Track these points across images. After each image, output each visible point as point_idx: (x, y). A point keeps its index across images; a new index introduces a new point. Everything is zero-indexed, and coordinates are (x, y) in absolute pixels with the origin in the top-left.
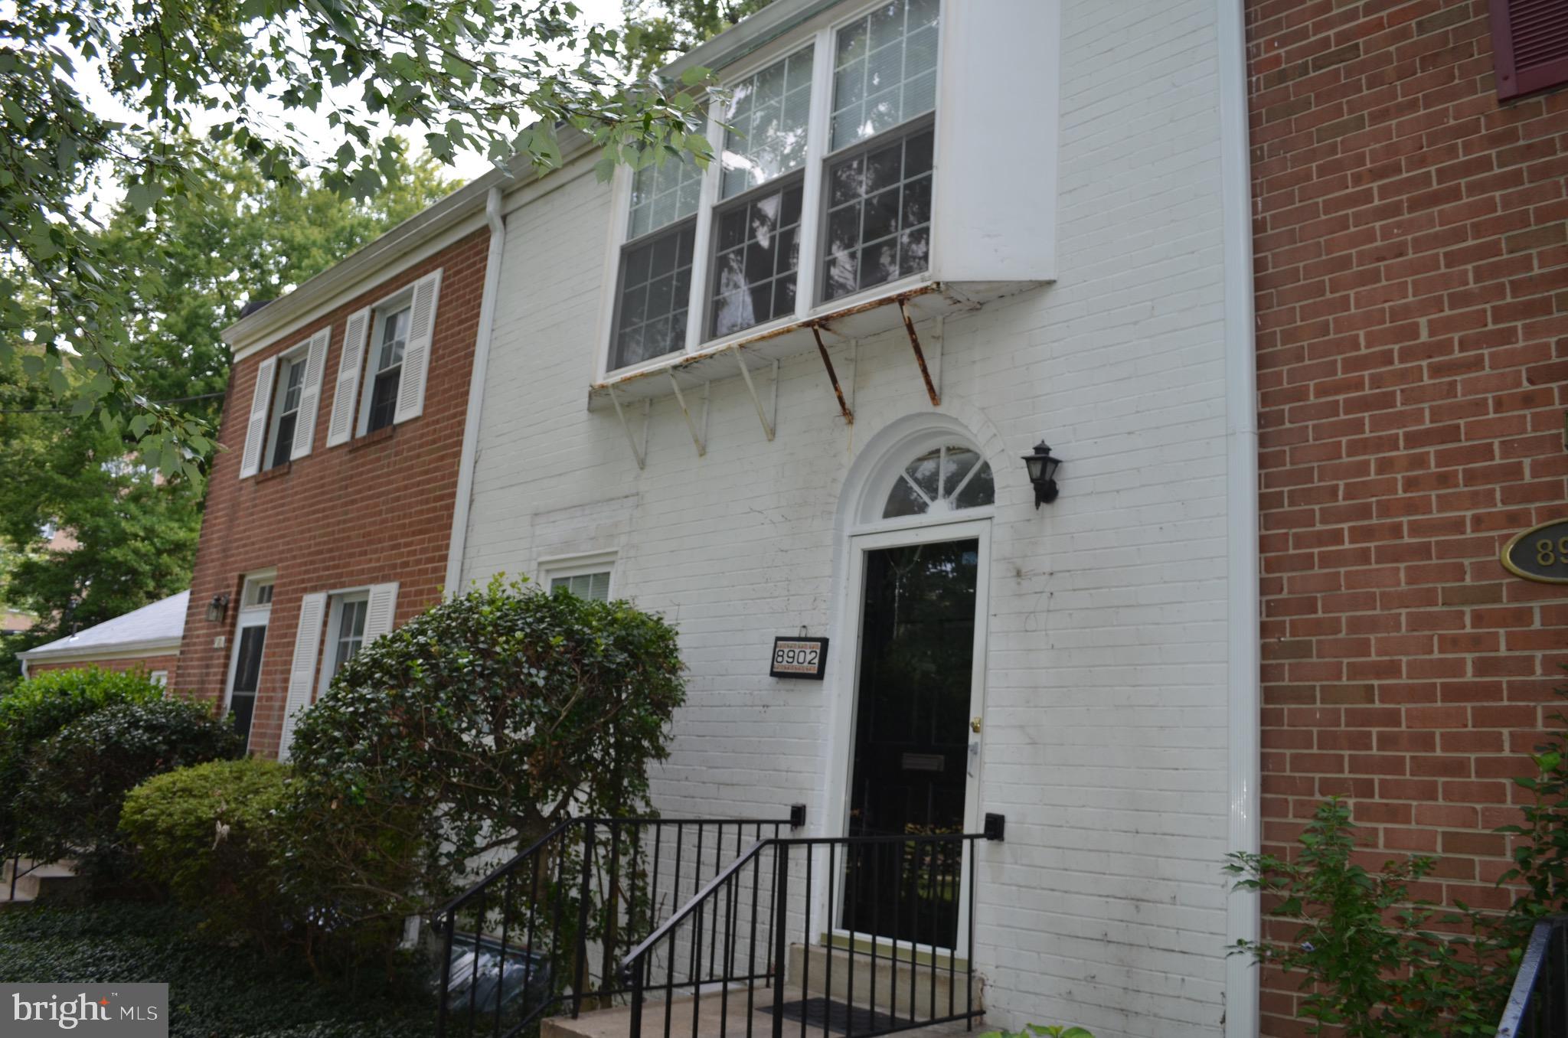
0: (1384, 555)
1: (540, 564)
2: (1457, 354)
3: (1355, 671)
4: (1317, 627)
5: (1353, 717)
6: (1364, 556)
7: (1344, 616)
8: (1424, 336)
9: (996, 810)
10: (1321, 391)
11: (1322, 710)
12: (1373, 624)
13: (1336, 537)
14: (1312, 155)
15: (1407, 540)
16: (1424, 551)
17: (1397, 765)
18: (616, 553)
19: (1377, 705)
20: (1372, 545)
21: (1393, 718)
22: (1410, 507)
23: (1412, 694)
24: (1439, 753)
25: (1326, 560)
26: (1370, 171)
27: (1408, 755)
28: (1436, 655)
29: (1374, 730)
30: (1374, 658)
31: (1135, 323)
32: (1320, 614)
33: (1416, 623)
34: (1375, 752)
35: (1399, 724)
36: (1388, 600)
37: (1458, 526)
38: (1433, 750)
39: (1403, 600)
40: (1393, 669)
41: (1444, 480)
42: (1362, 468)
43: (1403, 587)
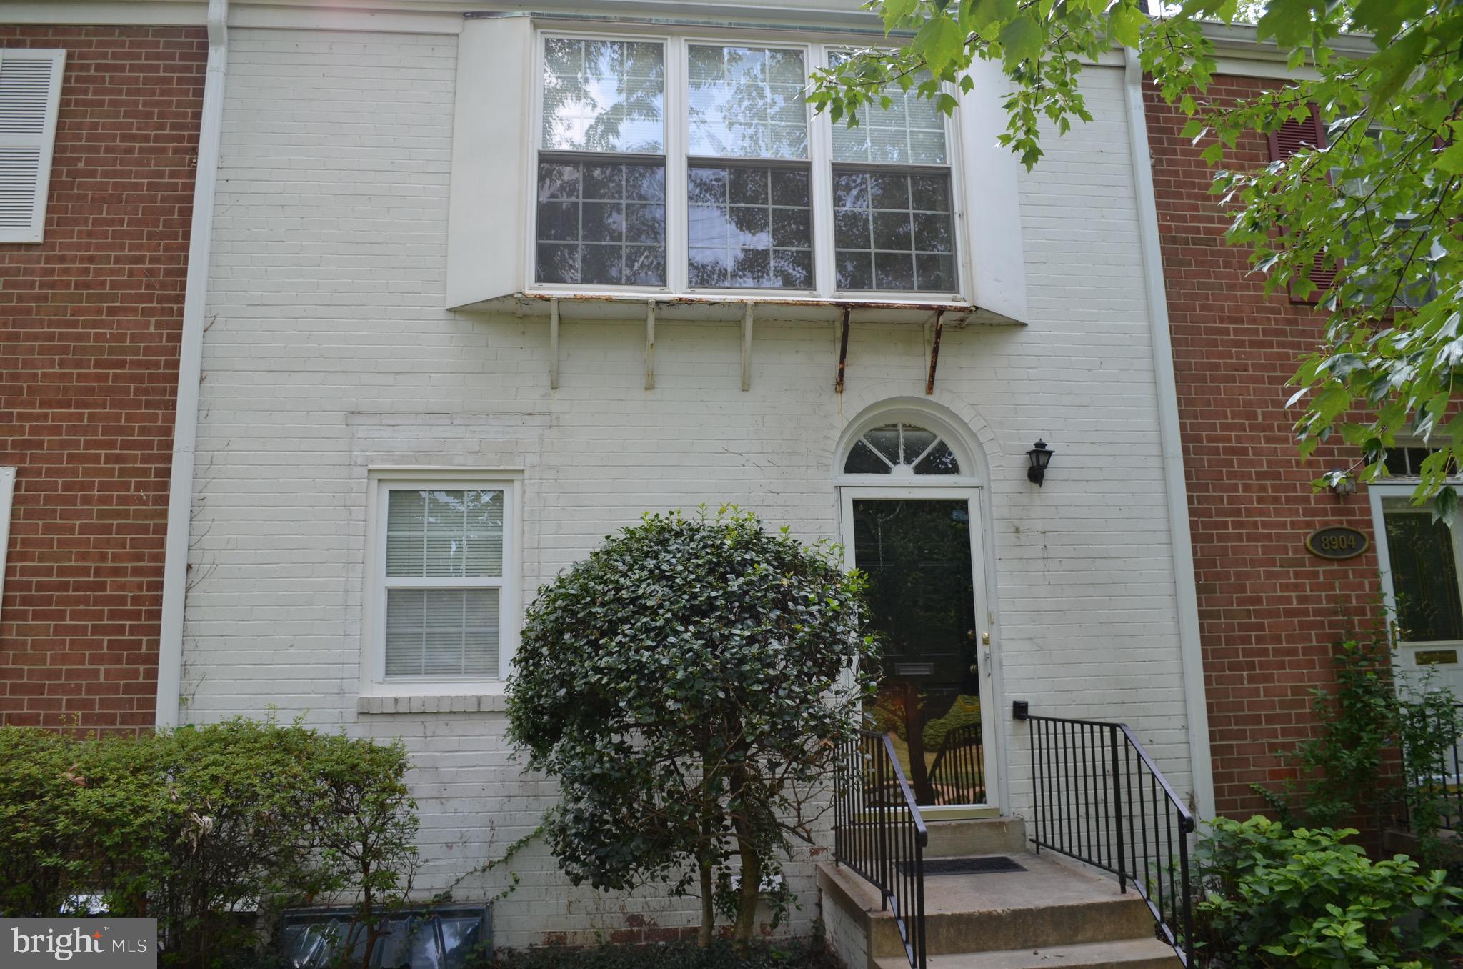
0: (1251, 538)
1: (370, 471)
2: (1277, 433)
3: (1241, 601)
4: (1218, 576)
5: (1242, 627)
6: (1239, 537)
7: (1232, 570)
8: (1260, 420)
9: (1020, 698)
10: (1210, 439)
11: (1225, 623)
12: (1247, 576)
13: (1225, 526)
14: (1195, 297)
15: (1261, 530)
16: (1269, 537)
17: (1264, 652)
18: (522, 471)
19: (1253, 620)
20: (1244, 531)
21: (1260, 627)
22: (1262, 513)
23: (1270, 614)
24: (1285, 645)
25: (1221, 538)
26: (1229, 317)
27: (1270, 646)
28: (1279, 593)
29: (1253, 634)
30: (1249, 594)
31: (1089, 370)
32: (1219, 569)
33: (1269, 576)
34: (1254, 645)
35: (1264, 630)
36: (1254, 563)
37: (1284, 525)
38: (1282, 643)
39: (1261, 563)
40: (1258, 601)
41: (1276, 500)
42: (1235, 488)
43: (1261, 556)
